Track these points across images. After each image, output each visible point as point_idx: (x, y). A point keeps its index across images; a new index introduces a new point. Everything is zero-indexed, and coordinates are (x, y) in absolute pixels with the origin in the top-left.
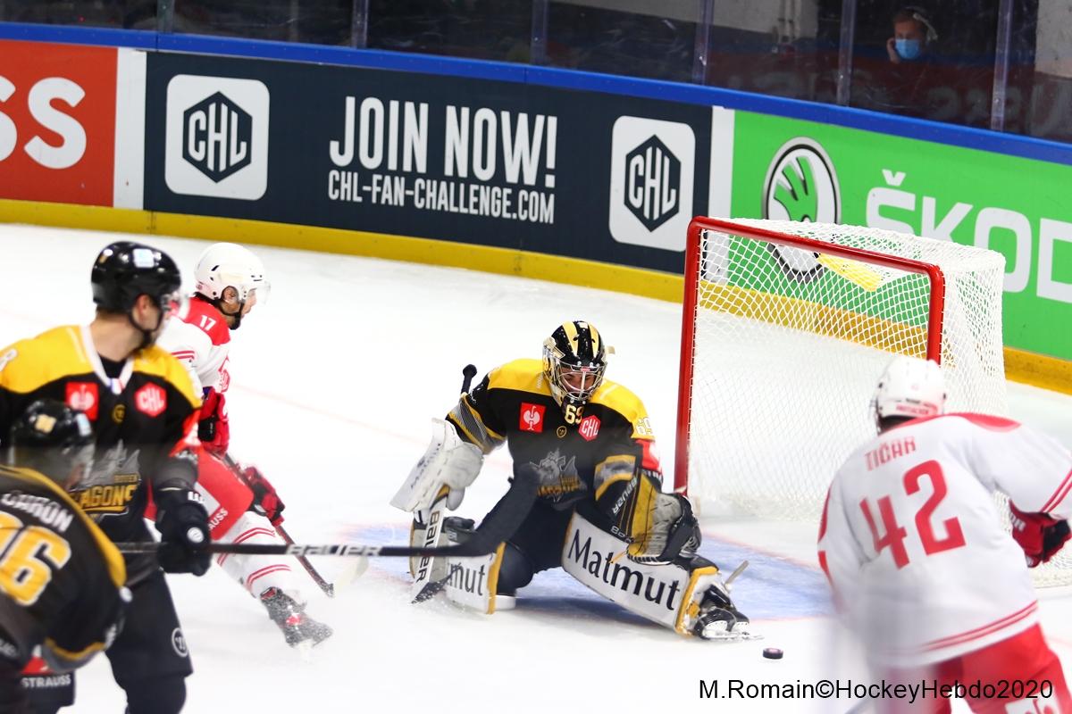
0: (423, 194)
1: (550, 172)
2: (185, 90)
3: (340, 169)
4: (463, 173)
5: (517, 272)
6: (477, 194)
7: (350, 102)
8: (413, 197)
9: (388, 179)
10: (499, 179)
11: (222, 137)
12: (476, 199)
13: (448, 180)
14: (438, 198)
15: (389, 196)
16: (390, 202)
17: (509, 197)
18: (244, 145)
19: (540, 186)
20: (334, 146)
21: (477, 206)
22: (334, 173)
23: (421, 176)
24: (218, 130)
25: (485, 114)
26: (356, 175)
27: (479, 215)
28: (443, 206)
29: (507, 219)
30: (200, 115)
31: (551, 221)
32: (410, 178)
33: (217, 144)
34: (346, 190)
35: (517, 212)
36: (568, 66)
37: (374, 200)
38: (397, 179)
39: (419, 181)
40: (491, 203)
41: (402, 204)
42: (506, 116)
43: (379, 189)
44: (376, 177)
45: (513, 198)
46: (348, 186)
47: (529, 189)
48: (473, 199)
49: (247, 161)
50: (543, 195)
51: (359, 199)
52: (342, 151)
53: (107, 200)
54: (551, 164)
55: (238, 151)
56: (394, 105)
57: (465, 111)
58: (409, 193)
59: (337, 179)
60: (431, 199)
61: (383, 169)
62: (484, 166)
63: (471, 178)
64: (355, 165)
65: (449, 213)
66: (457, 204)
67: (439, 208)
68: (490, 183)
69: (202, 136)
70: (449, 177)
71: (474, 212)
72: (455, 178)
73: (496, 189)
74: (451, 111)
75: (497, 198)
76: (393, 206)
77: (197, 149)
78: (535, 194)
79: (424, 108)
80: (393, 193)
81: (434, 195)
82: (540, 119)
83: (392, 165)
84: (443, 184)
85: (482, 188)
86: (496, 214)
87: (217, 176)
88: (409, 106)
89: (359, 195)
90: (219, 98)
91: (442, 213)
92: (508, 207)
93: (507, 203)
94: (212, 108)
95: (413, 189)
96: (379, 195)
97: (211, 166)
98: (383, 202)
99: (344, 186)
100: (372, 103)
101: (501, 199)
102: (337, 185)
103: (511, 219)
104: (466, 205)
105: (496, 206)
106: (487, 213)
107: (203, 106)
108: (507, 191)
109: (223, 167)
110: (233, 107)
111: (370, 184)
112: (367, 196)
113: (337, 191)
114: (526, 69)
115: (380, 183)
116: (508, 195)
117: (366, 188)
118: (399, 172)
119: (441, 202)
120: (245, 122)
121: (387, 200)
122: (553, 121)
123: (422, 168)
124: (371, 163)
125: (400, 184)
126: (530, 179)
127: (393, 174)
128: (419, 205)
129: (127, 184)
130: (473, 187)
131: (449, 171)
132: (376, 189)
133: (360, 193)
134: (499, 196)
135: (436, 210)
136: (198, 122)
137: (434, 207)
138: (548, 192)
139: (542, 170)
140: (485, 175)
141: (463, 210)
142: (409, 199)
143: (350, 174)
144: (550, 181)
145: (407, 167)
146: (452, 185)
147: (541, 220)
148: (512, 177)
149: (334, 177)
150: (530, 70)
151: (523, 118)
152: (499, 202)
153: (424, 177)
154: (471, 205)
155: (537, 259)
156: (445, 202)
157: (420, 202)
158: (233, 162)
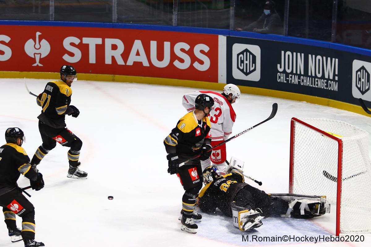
0: (303, 81)
1: (336, 75)
2: (238, 48)
3: (280, 73)
4: (313, 75)
5: (328, 105)
6: (317, 81)
7: (283, 52)
8: (300, 82)
9: (293, 76)
10: (323, 77)
11: (248, 62)
12: (317, 83)
13: (310, 77)
14: (307, 82)
15: (294, 81)
16: (294, 83)
17: (326, 83)
18: (254, 65)
19: (334, 80)
20: (279, 65)
21: (317, 85)
22: (279, 74)
23: (302, 75)
24: (247, 60)
25: (319, 57)
26: (285, 74)
27: (318, 87)
28: (308, 85)
29: (325, 89)
30: (241, 55)
31: (337, 90)
32: (300, 76)
33: (247, 64)
34: (282, 79)
35: (328, 87)
37: (290, 82)
38: (296, 76)
39: (302, 77)
40: (321, 84)
41: (297, 83)
42: (324, 58)
43: (291, 79)
44: (290, 75)
45: (327, 83)
46: (283, 78)
47: (331, 80)
48: (316, 83)
49: (255, 70)
50: (335, 82)
51: (286, 82)
52: (281, 67)
53: (216, 81)
54: (337, 73)
55: (252, 67)
56: (295, 54)
57: (314, 56)
58: (299, 80)
59: (280, 75)
60: (305, 82)
61: (292, 73)
62: (319, 73)
63: (316, 77)
64: (284, 71)
65: (310, 87)
66: (312, 84)
67: (307, 85)
68: (321, 78)
69: (242, 62)
70: (310, 76)
71: (317, 87)
72: (311, 76)
73: (322, 80)
74: (310, 56)
75: (323, 83)
76: (295, 84)
77: (241, 66)
78: (332, 82)
79: (303, 55)
80: (295, 80)
81: (306, 81)
82: (334, 59)
83: (294, 72)
84: (308, 78)
85: (319, 79)
86: (322, 88)
87: (246, 74)
88: (299, 54)
89: (285, 81)
90: (246, 50)
91: (308, 87)
92: (326, 86)
93: (325, 84)
94: (245, 53)
95: (300, 79)
96: (291, 81)
97: (245, 71)
98: (292, 83)
99: (281, 78)
100: (288, 53)
101: (324, 83)
102: (280, 77)
103: (326, 89)
104: (315, 85)
105: (322, 85)
106: (320, 87)
107: (242, 53)
108: (325, 81)
109: (248, 71)
110: (251, 53)
111: (289, 78)
112: (288, 81)
113: (280, 79)
114: (329, 44)
115: (291, 77)
116: (326, 82)
117: (287, 79)
118: (296, 74)
119: (308, 83)
120: (254, 57)
121: (293, 82)
122: (337, 60)
123: (302, 73)
124: (289, 71)
125: (297, 77)
126: (331, 78)
127: (295, 74)
128: (302, 84)
129: (222, 76)
130: (316, 79)
131: (310, 74)
132: (290, 79)
133: (286, 80)
134: (323, 82)
135: (306, 86)
136: (241, 58)
137: (306, 85)
138: (336, 81)
139: (334, 75)
140: (319, 75)
141: (314, 86)
142: (299, 82)
143: (283, 74)
144: (337, 78)
145: (298, 73)
146: (311, 78)
147: (334, 90)
148: (326, 77)
149: (279, 75)
150: (331, 44)
151: (329, 59)
152: (323, 84)
153: (303, 76)
154: (316, 85)
155: (333, 101)
156: (309, 83)
157: (302, 83)
158: (251, 70)
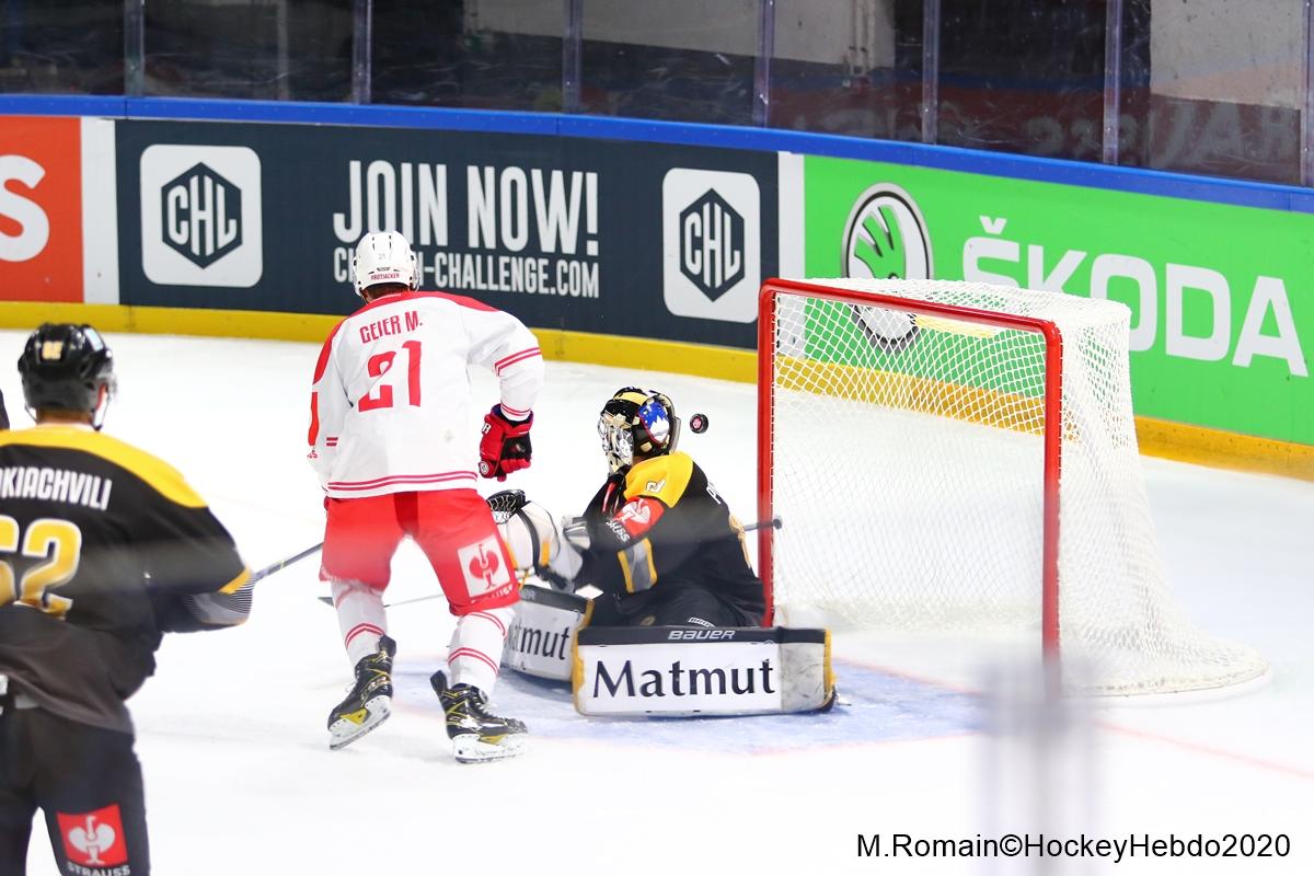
0: (445, 270)
1: (592, 237)
2: (162, 163)
3: (346, 246)
4: (490, 243)
5: (559, 355)
6: (508, 267)
7: (355, 166)
8: (433, 275)
10: (533, 249)
11: (207, 215)
12: (507, 274)
13: (474, 252)
14: (463, 274)
17: (546, 269)
19: (581, 254)
20: (339, 219)
21: (508, 281)
22: (340, 251)
23: (442, 249)
24: (202, 207)
25: (513, 173)
27: (511, 291)
28: (469, 284)
29: (543, 295)
30: (180, 191)
31: (597, 295)
32: (429, 252)
33: (202, 224)
35: (555, 286)
36: (607, 113)
39: (440, 256)
40: (525, 277)
42: (537, 174)
45: (550, 270)
47: (569, 258)
48: (503, 274)
49: (237, 242)
50: (585, 265)
52: (348, 225)
54: (592, 228)
55: (227, 230)
56: (406, 168)
57: (490, 172)
58: (429, 269)
59: (344, 257)
60: (455, 276)
62: (515, 234)
63: (501, 249)
65: (477, 290)
66: (485, 280)
67: (465, 286)
68: (523, 254)
69: (183, 215)
70: (474, 249)
71: (505, 288)
72: (482, 250)
73: (530, 261)
74: (473, 171)
75: (531, 271)
77: (178, 230)
78: (575, 264)
79: (441, 170)
81: (457, 271)
82: (577, 177)
84: (468, 258)
85: (514, 259)
86: (531, 290)
87: (203, 261)
88: (424, 169)
90: (201, 170)
92: (545, 281)
93: (543, 276)
94: (194, 181)
95: (433, 265)
97: (196, 249)
100: (380, 167)
101: (536, 272)
102: (344, 265)
103: (549, 295)
104: (496, 281)
105: (531, 281)
106: (521, 289)
107: (183, 180)
108: (544, 262)
109: (209, 250)
110: (218, 179)
113: (344, 272)
114: (558, 119)
119: (466, 279)
120: (234, 196)
122: (592, 178)
123: (442, 240)
126: (569, 247)
128: (441, 284)
129: (99, 275)
130: (503, 260)
131: (474, 242)
134: (534, 268)
135: (461, 288)
136: (178, 199)
137: (458, 285)
138: (590, 260)
139: (583, 236)
140: (518, 244)
141: (493, 287)
142: (429, 277)
144: (593, 248)
145: (425, 240)
146: (479, 258)
147: (584, 294)
148: (548, 245)
149: (340, 255)
150: (563, 119)
151: (557, 176)
152: (533, 275)
153: (445, 250)
154: (502, 280)
155: (581, 339)
156: (471, 279)
157: (441, 279)
158: (221, 244)
